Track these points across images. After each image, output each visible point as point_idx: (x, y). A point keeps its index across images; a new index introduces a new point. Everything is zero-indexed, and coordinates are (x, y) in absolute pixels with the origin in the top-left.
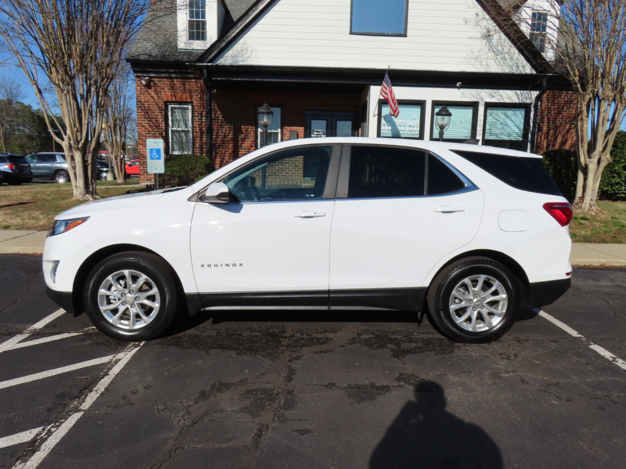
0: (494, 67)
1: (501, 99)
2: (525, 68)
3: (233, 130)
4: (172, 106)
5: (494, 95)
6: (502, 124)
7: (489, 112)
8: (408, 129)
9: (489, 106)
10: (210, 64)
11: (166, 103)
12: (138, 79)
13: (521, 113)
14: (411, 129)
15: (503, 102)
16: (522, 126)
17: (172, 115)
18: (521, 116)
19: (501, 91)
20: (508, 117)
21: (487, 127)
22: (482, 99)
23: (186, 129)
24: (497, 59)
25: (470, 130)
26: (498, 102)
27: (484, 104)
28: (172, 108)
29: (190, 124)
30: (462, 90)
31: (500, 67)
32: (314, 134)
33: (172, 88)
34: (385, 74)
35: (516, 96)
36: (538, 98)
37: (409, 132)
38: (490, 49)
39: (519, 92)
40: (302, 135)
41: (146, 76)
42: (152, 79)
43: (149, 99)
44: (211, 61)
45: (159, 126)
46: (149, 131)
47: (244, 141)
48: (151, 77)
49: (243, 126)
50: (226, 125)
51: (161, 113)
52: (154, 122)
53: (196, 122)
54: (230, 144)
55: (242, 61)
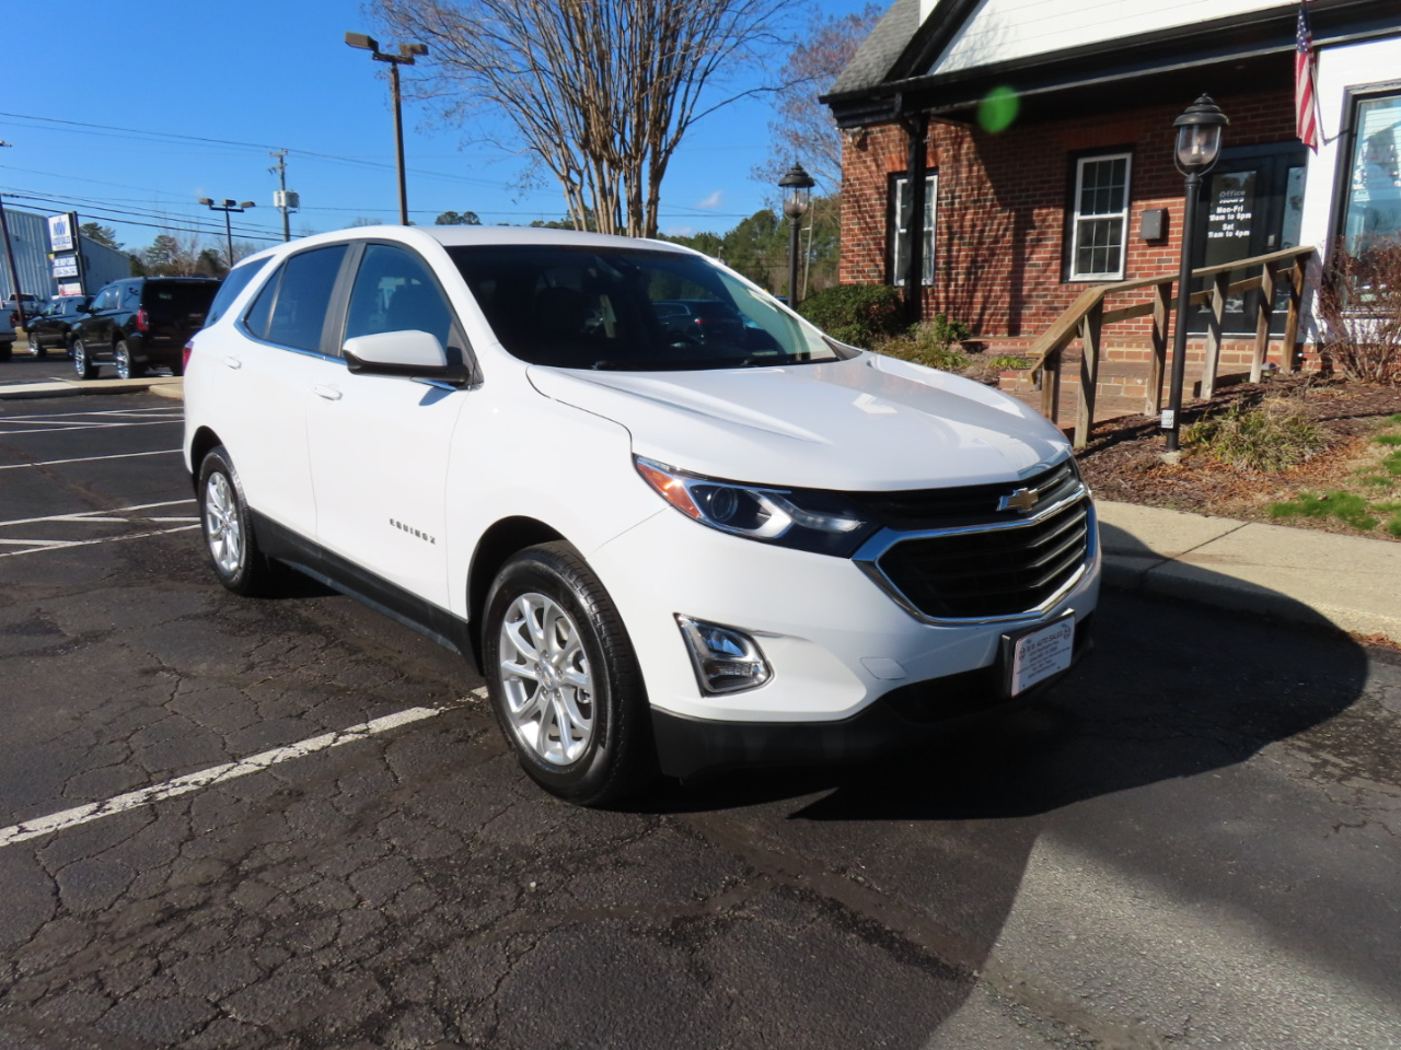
4: (904, 181)
10: (913, 79)
11: (892, 178)
12: (844, 134)
28: (904, 187)
29: (933, 216)
32: (1217, 214)
33: (902, 141)
40: (1179, 218)
41: (857, 126)
42: (869, 129)
43: (862, 173)
44: (916, 73)
45: (876, 228)
46: (859, 240)
47: (1037, 246)
48: (865, 126)
49: (1036, 211)
50: (1001, 212)
51: (880, 199)
52: (868, 220)
53: (942, 211)
54: (1005, 254)
55: (984, 58)
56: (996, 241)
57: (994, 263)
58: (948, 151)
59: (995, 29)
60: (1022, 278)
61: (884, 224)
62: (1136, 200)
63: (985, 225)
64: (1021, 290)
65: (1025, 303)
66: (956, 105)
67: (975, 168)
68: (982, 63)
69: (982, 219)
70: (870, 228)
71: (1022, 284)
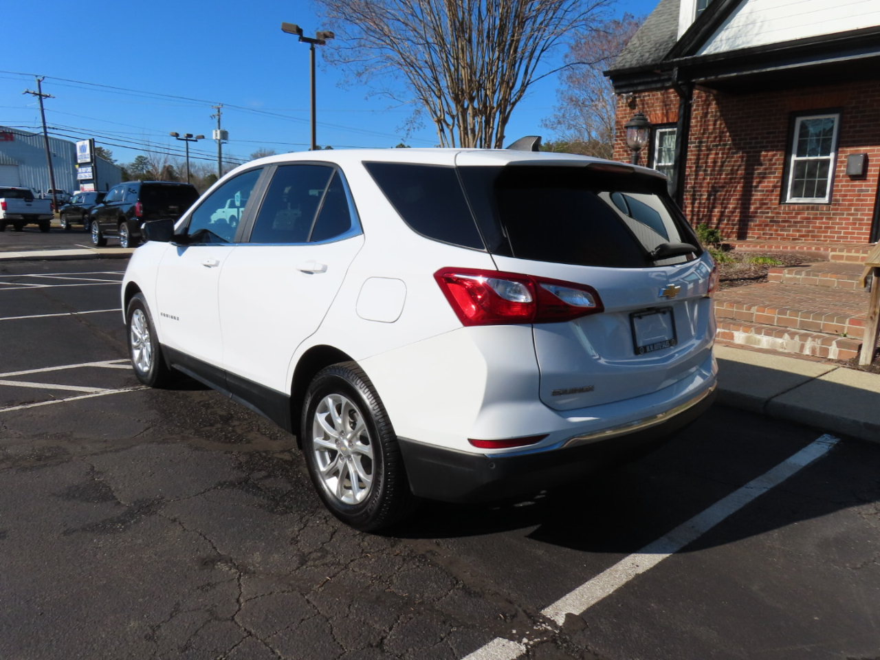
3: (747, 161)
10: (686, 58)
11: (654, 127)
12: (619, 97)
17: (661, 144)
33: (665, 103)
40: (877, 160)
41: (629, 92)
42: (638, 94)
44: (688, 53)
47: (764, 178)
48: (635, 92)
49: (763, 153)
50: (736, 153)
54: (739, 183)
55: (743, 43)
56: (731, 173)
57: (729, 189)
59: (754, 23)
60: (750, 200)
61: (646, 159)
62: (843, 147)
63: (724, 162)
64: (749, 208)
65: (751, 217)
66: (720, 76)
67: (718, 122)
68: (741, 47)
69: (722, 158)
71: (750, 204)
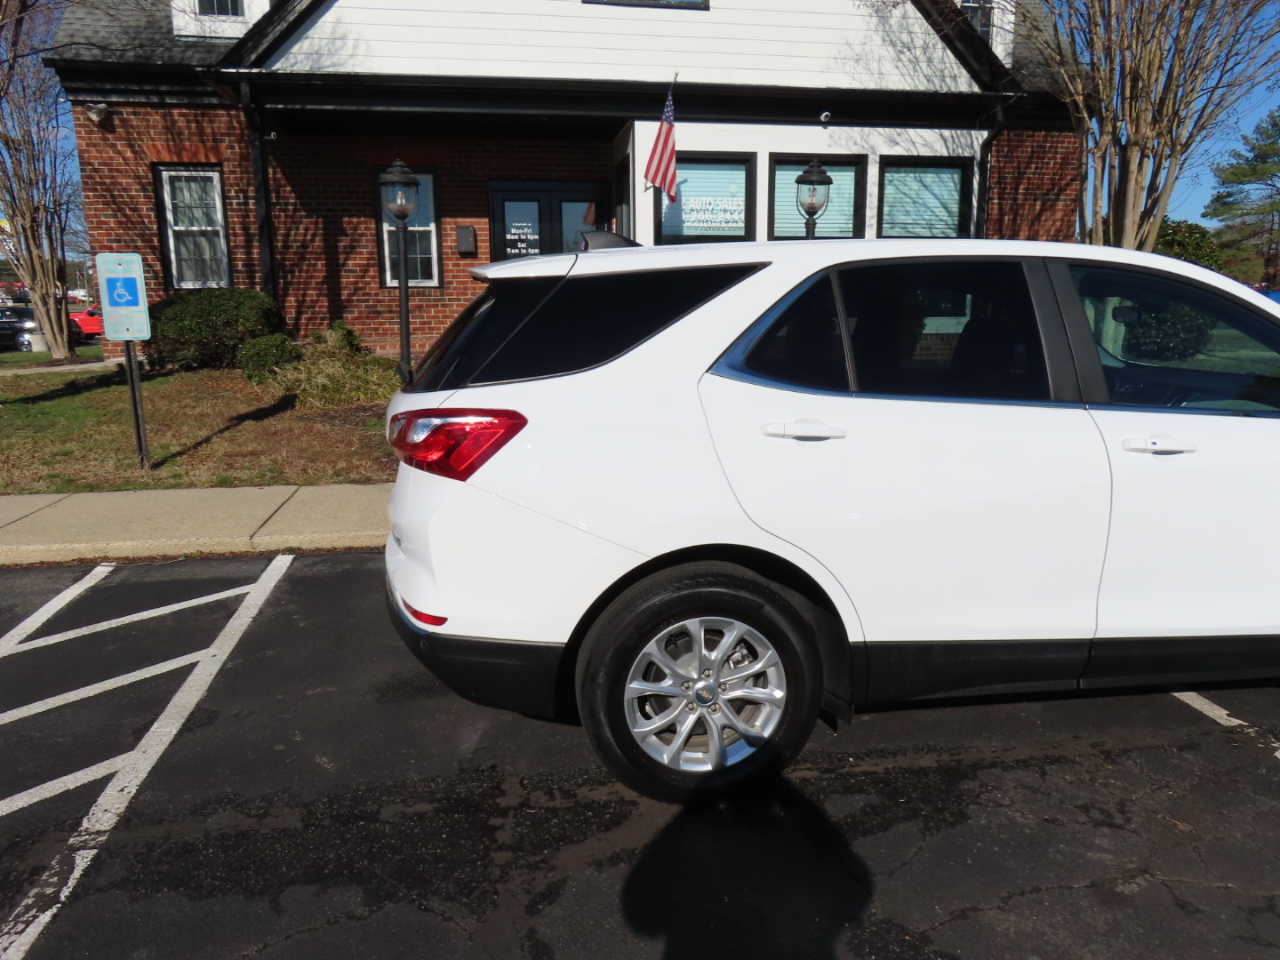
0: (896, 80)
1: (912, 148)
2: (958, 80)
3: (324, 229)
4: (173, 173)
5: (898, 139)
6: (914, 202)
7: (888, 176)
8: (721, 217)
9: (889, 163)
10: (255, 71)
11: (155, 168)
12: (79, 109)
13: (953, 178)
14: (728, 216)
15: (915, 153)
16: (955, 208)
17: (174, 197)
18: (952, 185)
19: (911, 131)
20: (925, 186)
21: (886, 209)
22: (873, 148)
23: (209, 229)
24: (900, 60)
25: (852, 218)
26: (905, 153)
27: (878, 160)
28: (172, 180)
29: (219, 216)
30: (831, 129)
31: (908, 79)
32: (512, 234)
33: (170, 128)
34: (666, 95)
35: (942, 142)
36: (986, 146)
37: (723, 225)
38: (887, 39)
39: (947, 133)
40: (485, 235)
41: (100, 102)
42: (115, 109)
43: (111, 158)
44: (257, 63)
45: (143, 223)
46: (117, 235)
47: (352, 253)
48: (111, 104)
49: (346, 219)
50: (307, 217)
51: (144, 190)
52: (128, 212)
53: (232, 210)
54: (318, 259)
56: (304, 246)
57: (304, 268)
58: (232, 147)
60: (339, 283)
61: (153, 219)
63: (289, 229)
64: (340, 295)
65: (346, 307)
67: (270, 170)
69: (285, 223)
70: (132, 223)
71: (340, 289)
